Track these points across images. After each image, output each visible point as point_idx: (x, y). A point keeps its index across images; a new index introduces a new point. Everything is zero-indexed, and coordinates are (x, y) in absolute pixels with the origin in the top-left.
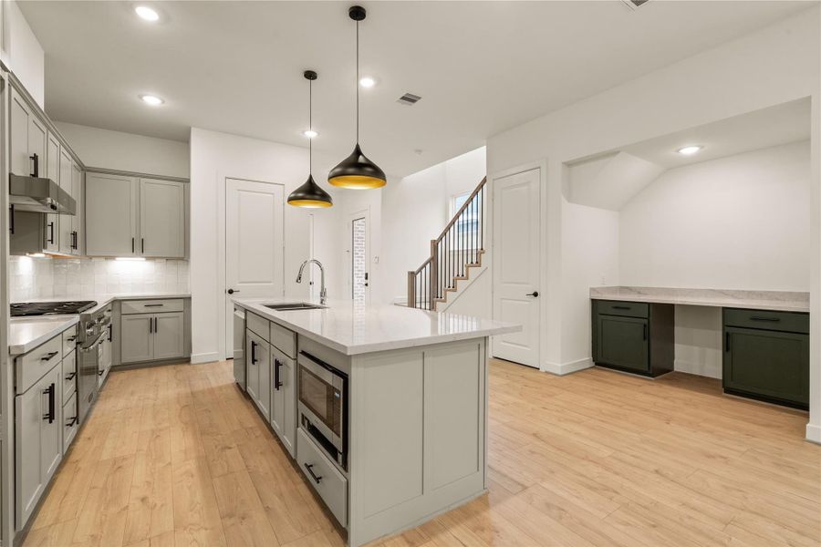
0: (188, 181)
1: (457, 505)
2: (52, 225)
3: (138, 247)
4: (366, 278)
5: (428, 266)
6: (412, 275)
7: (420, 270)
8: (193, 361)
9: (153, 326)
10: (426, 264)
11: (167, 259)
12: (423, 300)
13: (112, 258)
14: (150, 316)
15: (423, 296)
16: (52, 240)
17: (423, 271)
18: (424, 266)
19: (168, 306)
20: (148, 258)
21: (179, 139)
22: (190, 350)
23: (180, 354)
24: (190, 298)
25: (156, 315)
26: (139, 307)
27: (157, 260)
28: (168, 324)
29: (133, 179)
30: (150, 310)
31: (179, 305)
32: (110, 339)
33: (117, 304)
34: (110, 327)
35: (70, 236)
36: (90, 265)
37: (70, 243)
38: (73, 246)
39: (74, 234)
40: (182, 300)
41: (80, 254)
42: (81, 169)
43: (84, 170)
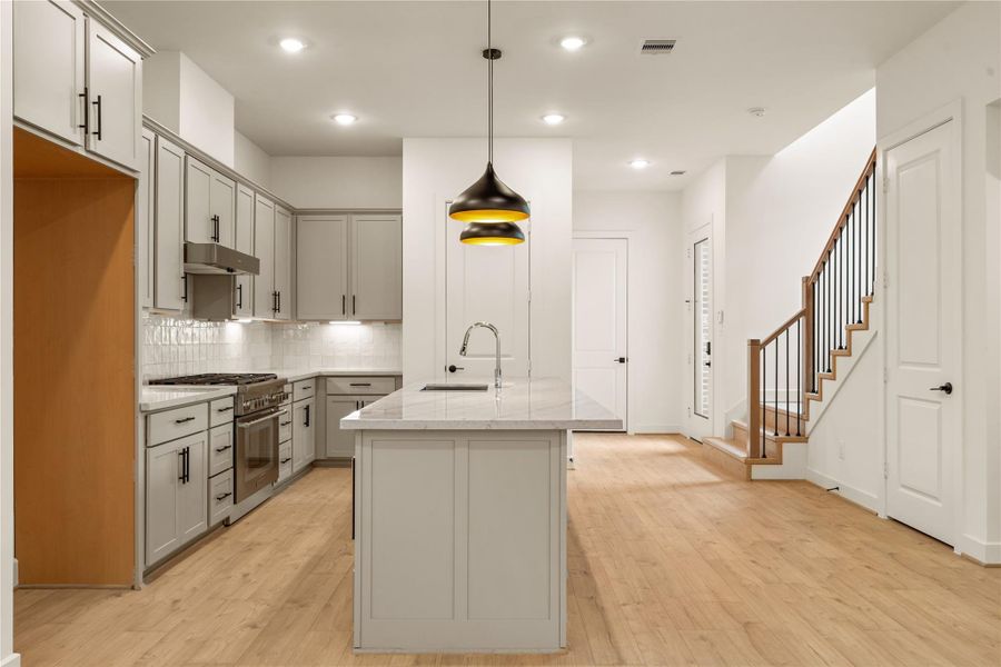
0: (399, 212)
1: (506, 651)
3: (349, 308)
5: (793, 328)
6: (756, 346)
7: (775, 336)
10: (792, 322)
11: (386, 322)
13: (324, 322)
14: (357, 399)
16: (240, 305)
17: (782, 337)
18: (786, 327)
19: (377, 387)
20: (365, 322)
21: (390, 153)
24: (402, 377)
25: (364, 399)
26: (344, 386)
27: (374, 324)
29: (343, 217)
30: (356, 390)
31: (390, 385)
32: (307, 424)
33: (322, 381)
34: (307, 408)
35: (272, 297)
36: (305, 332)
37: (272, 306)
38: (275, 309)
39: (276, 295)
40: (393, 379)
41: (289, 318)
42: (288, 213)
43: (294, 213)
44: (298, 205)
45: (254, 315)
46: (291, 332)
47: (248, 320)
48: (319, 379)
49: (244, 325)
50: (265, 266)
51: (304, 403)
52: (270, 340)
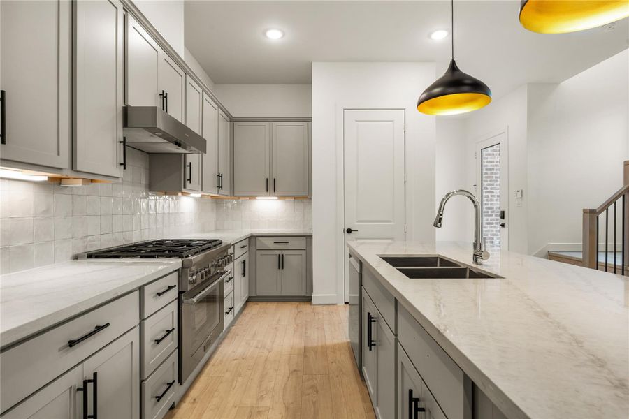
0: (309, 120)
2: (190, 166)
3: (271, 186)
4: (503, 217)
6: (591, 214)
7: (605, 207)
8: (314, 301)
9: (281, 262)
10: (617, 197)
11: (295, 198)
12: (611, 248)
13: (252, 197)
14: (278, 252)
15: (611, 243)
16: (190, 180)
18: (613, 201)
19: (294, 244)
20: (281, 197)
22: (311, 291)
23: (302, 292)
24: (311, 236)
25: (283, 252)
26: (269, 243)
27: (287, 199)
28: (293, 260)
29: (267, 123)
30: (278, 246)
31: (302, 243)
32: (244, 274)
33: (253, 240)
34: (244, 262)
35: (216, 178)
36: (239, 204)
37: (216, 184)
38: (219, 187)
39: (220, 176)
40: (305, 238)
41: (229, 194)
42: (228, 119)
43: (232, 120)
44: (234, 115)
45: (202, 190)
46: (230, 205)
47: (199, 195)
48: (252, 239)
49: (195, 198)
50: (210, 146)
51: (241, 259)
52: (215, 210)
